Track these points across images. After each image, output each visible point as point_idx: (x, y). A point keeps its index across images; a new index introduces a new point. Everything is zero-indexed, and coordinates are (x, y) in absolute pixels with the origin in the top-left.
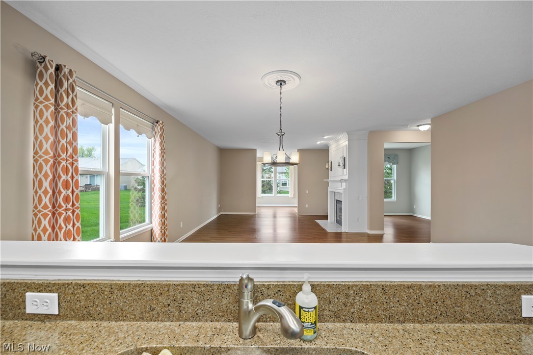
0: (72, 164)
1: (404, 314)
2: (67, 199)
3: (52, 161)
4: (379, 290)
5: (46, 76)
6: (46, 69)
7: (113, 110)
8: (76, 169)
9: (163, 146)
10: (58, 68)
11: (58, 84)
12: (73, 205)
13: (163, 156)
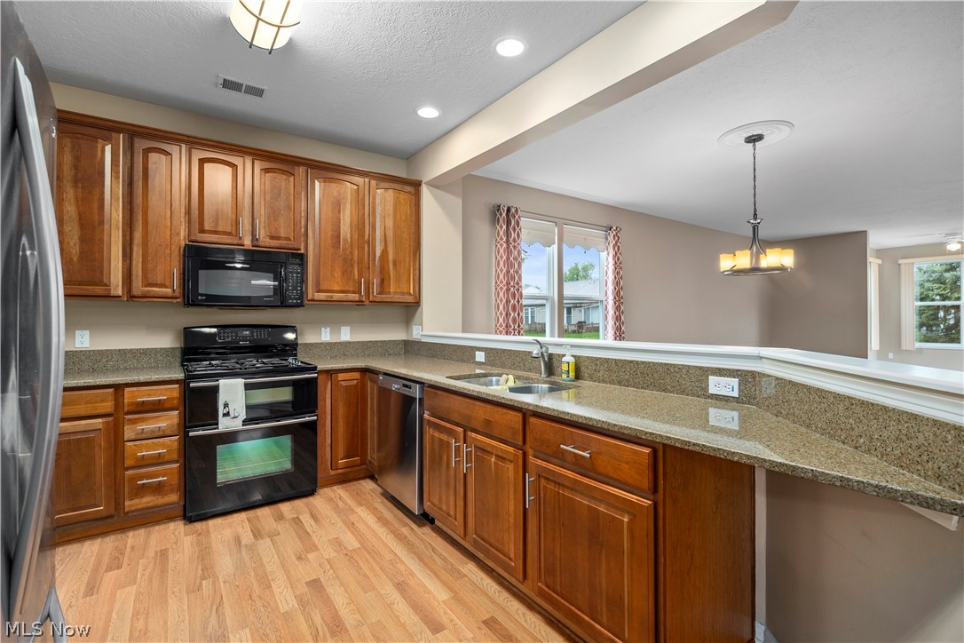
0: (518, 290)
1: (628, 381)
2: (514, 320)
3: (505, 288)
4: (614, 362)
5: (501, 221)
6: (501, 214)
7: (556, 229)
8: (521, 295)
9: (618, 259)
10: (509, 210)
11: (508, 223)
12: (519, 326)
13: (618, 273)
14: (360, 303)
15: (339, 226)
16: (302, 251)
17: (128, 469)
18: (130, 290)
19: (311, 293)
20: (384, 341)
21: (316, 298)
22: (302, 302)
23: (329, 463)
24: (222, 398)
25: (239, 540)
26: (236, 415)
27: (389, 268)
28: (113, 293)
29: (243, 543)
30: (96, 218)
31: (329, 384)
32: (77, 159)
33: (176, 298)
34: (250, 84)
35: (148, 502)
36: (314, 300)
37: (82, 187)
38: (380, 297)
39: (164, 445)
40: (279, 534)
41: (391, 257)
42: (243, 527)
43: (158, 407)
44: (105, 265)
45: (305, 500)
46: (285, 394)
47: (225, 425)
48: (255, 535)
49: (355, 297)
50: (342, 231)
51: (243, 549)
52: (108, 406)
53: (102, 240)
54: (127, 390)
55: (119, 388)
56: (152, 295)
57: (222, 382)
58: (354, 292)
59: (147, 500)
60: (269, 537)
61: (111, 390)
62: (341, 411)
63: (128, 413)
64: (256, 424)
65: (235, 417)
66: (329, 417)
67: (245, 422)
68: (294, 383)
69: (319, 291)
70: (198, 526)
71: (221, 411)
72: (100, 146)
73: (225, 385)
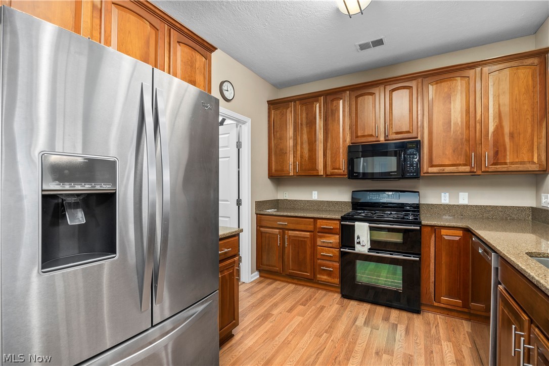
14: (472, 174)
15: (450, 114)
16: (419, 139)
17: (318, 259)
18: (326, 173)
19: (425, 167)
20: (506, 207)
21: (429, 171)
22: (417, 174)
23: (433, 296)
24: (357, 233)
25: (356, 320)
26: (364, 244)
27: (504, 141)
28: (320, 174)
29: (357, 323)
30: (314, 139)
31: (433, 236)
32: (307, 114)
33: (346, 175)
34: (373, 40)
35: (326, 279)
36: (428, 173)
37: (309, 126)
38: (493, 168)
39: (332, 252)
40: (378, 329)
41: (507, 130)
42: (363, 314)
43: (330, 231)
44: (317, 160)
45: (410, 315)
46: (397, 238)
47: (359, 249)
48: (365, 322)
49: (467, 169)
50: (452, 117)
51: (354, 327)
52: (311, 227)
53: (316, 149)
54: (318, 221)
55: (315, 219)
56: (334, 174)
57: (357, 224)
58: (465, 165)
59: (324, 277)
60: (372, 328)
61: (312, 220)
62: (444, 259)
63: (318, 232)
64: (377, 253)
65: (363, 246)
66: (432, 261)
67: (370, 250)
68: (405, 232)
69: (432, 166)
70: (346, 301)
71: (356, 240)
72: (314, 105)
73: (358, 225)
